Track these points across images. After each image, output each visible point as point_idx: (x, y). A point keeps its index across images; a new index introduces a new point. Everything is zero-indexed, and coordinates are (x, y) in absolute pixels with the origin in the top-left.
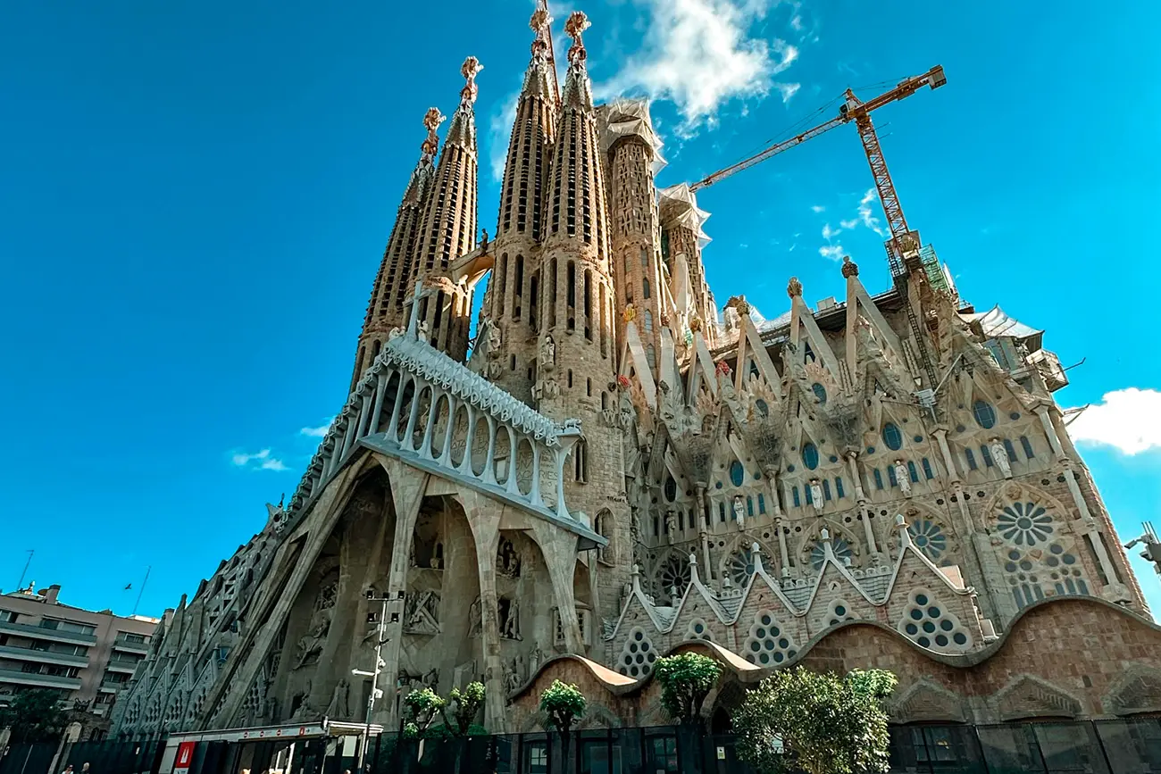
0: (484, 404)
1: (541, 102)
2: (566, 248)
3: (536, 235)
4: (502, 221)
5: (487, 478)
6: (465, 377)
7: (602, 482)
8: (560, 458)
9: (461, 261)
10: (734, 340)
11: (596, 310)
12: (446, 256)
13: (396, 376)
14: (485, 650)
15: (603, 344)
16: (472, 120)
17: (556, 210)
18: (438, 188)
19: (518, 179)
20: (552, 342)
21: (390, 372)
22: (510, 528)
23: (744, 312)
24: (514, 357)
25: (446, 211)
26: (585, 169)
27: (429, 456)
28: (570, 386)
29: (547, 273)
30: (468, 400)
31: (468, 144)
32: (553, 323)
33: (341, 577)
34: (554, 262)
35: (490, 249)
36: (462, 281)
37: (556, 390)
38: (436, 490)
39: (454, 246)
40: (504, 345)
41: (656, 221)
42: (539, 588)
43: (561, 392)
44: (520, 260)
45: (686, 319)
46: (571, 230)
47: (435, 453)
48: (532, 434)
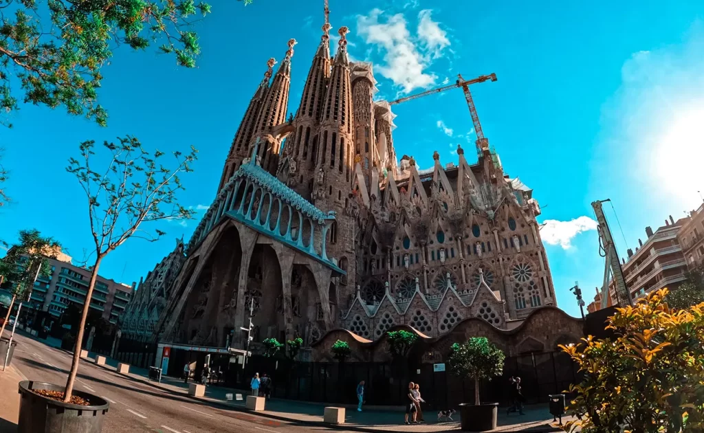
0: (288, 200)
1: (324, 60)
2: (332, 126)
3: (317, 118)
4: (301, 110)
5: (288, 237)
6: (279, 186)
7: (343, 243)
8: (325, 230)
9: (278, 127)
10: (407, 177)
11: (345, 157)
12: (271, 124)
13: (244, 182)
14: (285, 320)
15: (347, 174)
16: (290, 64)
17: (329, 108)
18: (271, 92)
19: (311, 92)
20: (323, 171)
21: (242, 180)
22: (298, 263)
23: (412, 163)
24: (302, 177)
25: (273, 103)
26: (344, 91)
27: (259, 224)
28: (330, 194)
29: (322, 138)
30: (280, 197)
31: (287, 74)
32: (324, 161)
33: (213, 278)
34: (326, 132)
35: (294, 123)
36: (278, 137)
37: (324, 196)
38: (262, 241)
39: (276, 120)
40: (298, 171)
41: (373, 116)
42: (311, 293)
43: (326, 197)
44: (308, 129)
45: (384, 164)
46: (335, 118)
47: (262, 223)
48: (311, 217)
